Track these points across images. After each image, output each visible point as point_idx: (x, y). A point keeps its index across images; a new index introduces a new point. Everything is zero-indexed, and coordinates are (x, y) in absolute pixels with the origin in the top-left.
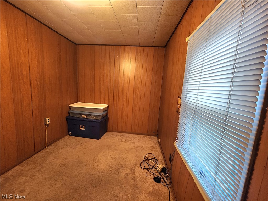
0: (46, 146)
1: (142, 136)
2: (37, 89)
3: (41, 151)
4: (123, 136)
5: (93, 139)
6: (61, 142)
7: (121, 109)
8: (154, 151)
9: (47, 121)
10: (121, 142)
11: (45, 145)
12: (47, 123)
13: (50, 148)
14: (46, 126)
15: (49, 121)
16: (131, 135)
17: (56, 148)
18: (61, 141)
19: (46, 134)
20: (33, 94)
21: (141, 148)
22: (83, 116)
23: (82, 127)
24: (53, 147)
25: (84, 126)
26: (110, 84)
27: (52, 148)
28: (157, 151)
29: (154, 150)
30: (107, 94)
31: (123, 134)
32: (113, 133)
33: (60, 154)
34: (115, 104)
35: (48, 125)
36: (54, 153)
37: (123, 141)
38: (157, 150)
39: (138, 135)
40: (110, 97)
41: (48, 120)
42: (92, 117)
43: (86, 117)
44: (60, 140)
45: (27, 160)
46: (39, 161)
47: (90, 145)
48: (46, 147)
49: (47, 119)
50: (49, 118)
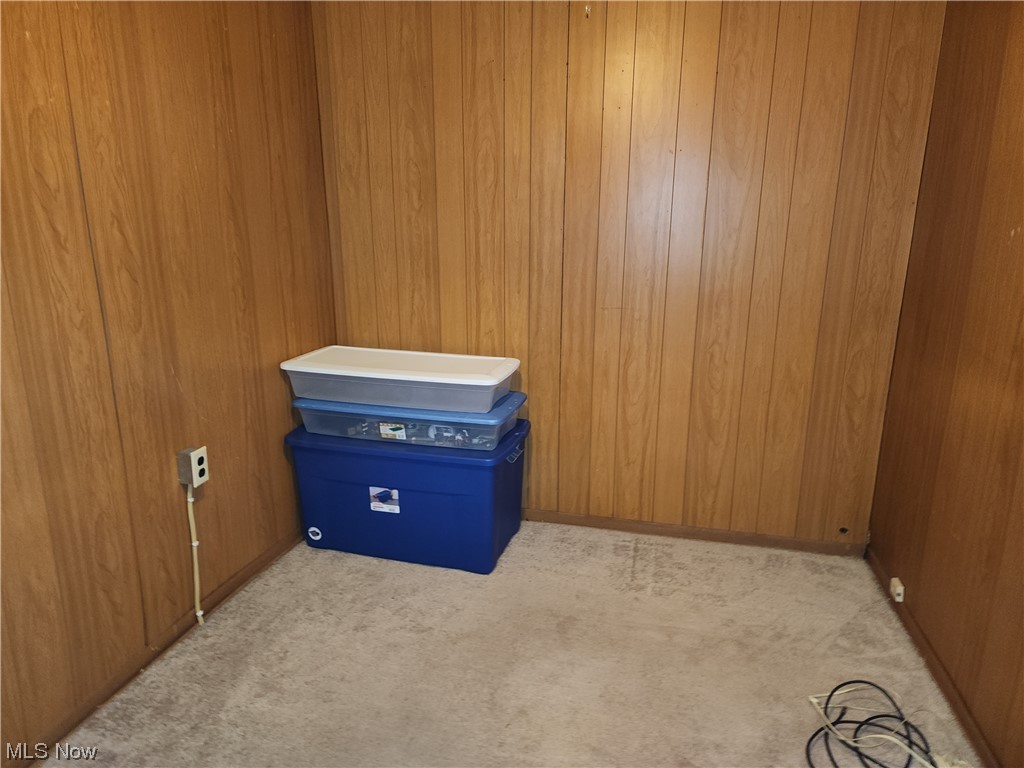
0: (200, 613)
1: (760, 554)
2: (124, 275)
3: (179, 646)
4: (632, 553)
5: (455, 571)
6: (270, 588)
7: (613, 379)
8: (874, 661)
9: (196, 469)
10: (633, 594)
11: (194, 607)
12: (197, 481)
13: (223, 623)
14: (191, 500)
15: (205, 465)
16: (685, 550)
17: (254, 626)
18: (273, 582)
19: (195, 544)
20: (110, 308)
21: (779, 636)
22: (386, 430)
23: (384, 498)
24: (238, 621)
25: (395, 494)
26: (535, 218)
27: (230, 621)
28: (896, 663)
29: (871, 653)
30: (519, 282)
31: (628, 537)
32: (565, 527)
33: (289, 666)
34: (571, 350)
35: (199, 493)
36: (250, 660)
37: (641, 588)
38: (894, 652)
39: (730, 547)
40: (539, 306)
41: (201, 461)
42: (439, 437)
43: (401, 435)
44: (267, 575)
45: (118, 697)
46: (182, 701)
47: (445, 609)
48: (201, 620)
49: (195, 456)
50: (202, 452)
